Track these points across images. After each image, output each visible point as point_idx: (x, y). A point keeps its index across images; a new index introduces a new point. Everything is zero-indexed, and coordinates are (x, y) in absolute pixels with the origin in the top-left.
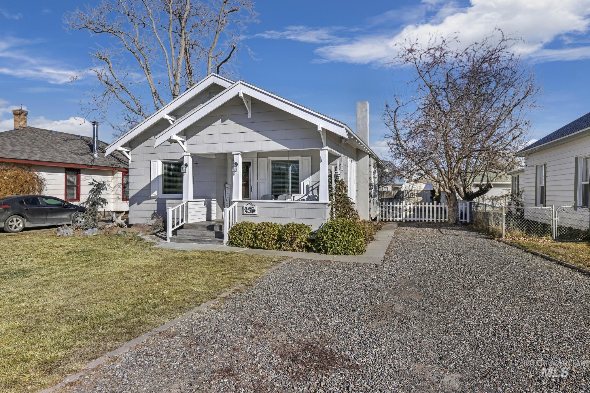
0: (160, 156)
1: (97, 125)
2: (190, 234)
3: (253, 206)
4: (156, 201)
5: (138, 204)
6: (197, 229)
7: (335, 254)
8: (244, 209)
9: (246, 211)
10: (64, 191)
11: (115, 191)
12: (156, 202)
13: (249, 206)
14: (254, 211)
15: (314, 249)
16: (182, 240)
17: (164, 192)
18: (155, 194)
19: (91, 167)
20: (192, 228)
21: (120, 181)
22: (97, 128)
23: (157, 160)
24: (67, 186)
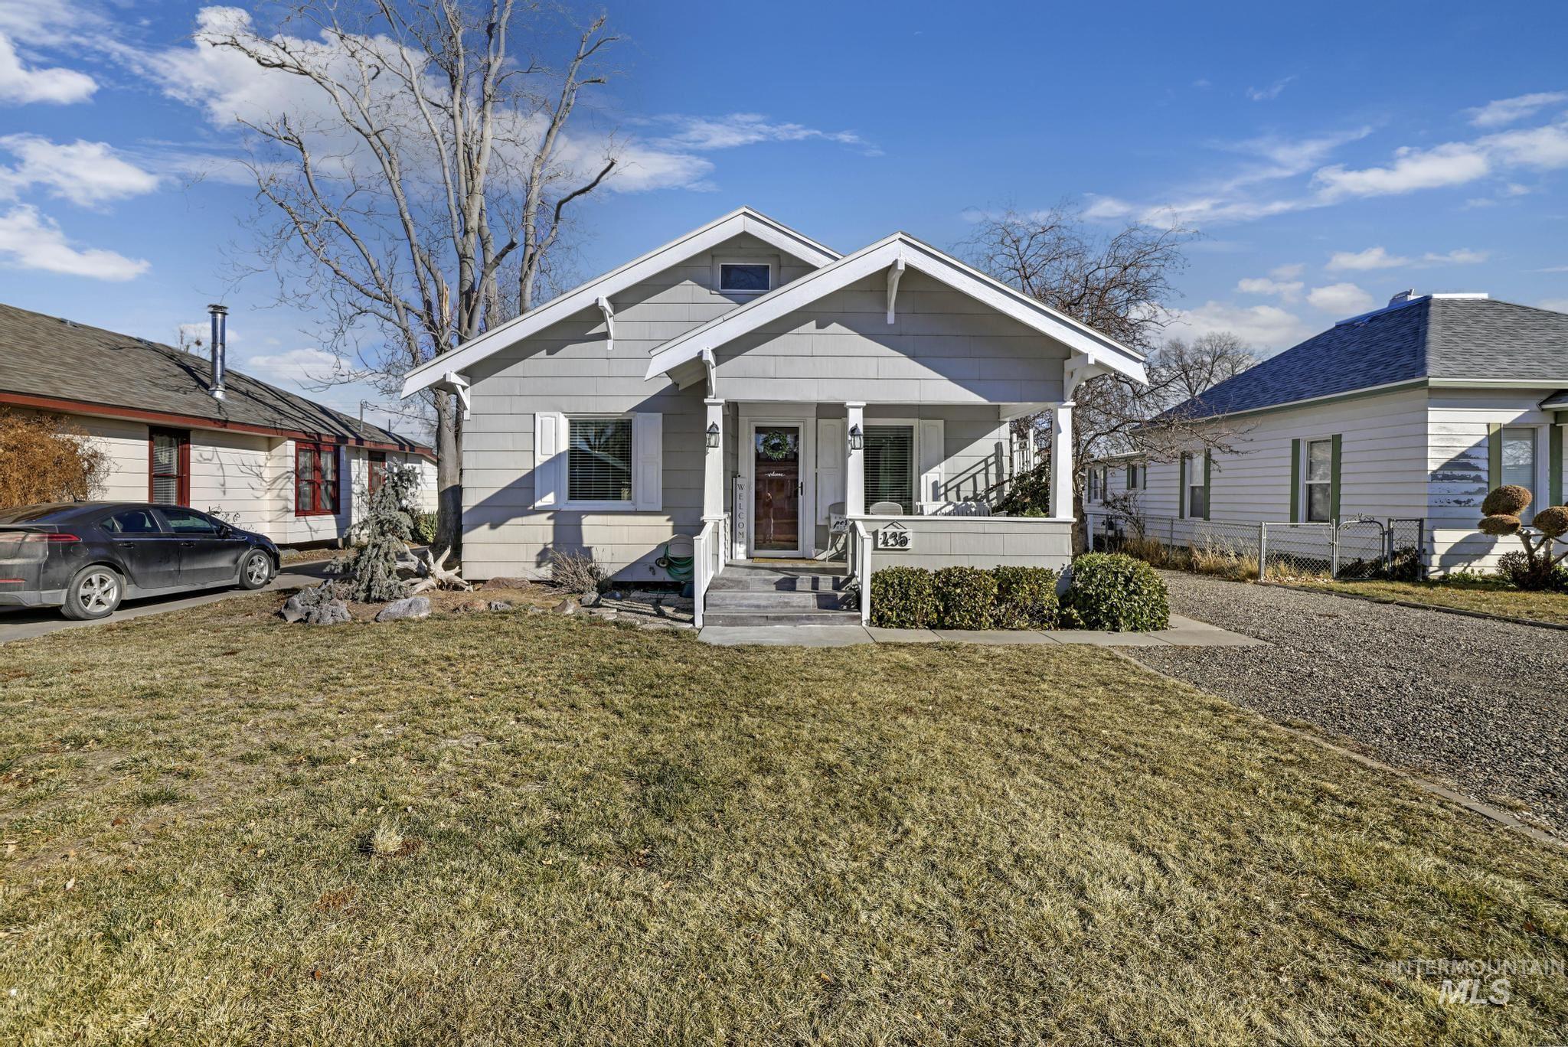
0: (564, 402)
1: (224, 314)
2: (746, 602)
3: (903, 530)
4: (549, 518)
5: (493, 527)
6: (748, 588)
7: (1135, 629)
8: (880, 536)
9: (885, 542)
10: (147, 490)
11: (276, 492)
12: (552, 522)
13: (890, 530)
14: (905, 541)
15: (1082, 622)
16: (742, 618)
17: (573, 496)
18: (549, 499)
19: (225, 426)
20: (732, 587)
21: (291, 464)
22: (223, 321)
23: (555, 414)
24: (155, 476)
